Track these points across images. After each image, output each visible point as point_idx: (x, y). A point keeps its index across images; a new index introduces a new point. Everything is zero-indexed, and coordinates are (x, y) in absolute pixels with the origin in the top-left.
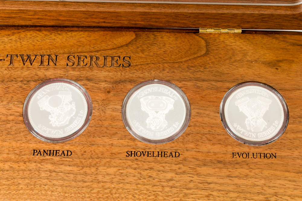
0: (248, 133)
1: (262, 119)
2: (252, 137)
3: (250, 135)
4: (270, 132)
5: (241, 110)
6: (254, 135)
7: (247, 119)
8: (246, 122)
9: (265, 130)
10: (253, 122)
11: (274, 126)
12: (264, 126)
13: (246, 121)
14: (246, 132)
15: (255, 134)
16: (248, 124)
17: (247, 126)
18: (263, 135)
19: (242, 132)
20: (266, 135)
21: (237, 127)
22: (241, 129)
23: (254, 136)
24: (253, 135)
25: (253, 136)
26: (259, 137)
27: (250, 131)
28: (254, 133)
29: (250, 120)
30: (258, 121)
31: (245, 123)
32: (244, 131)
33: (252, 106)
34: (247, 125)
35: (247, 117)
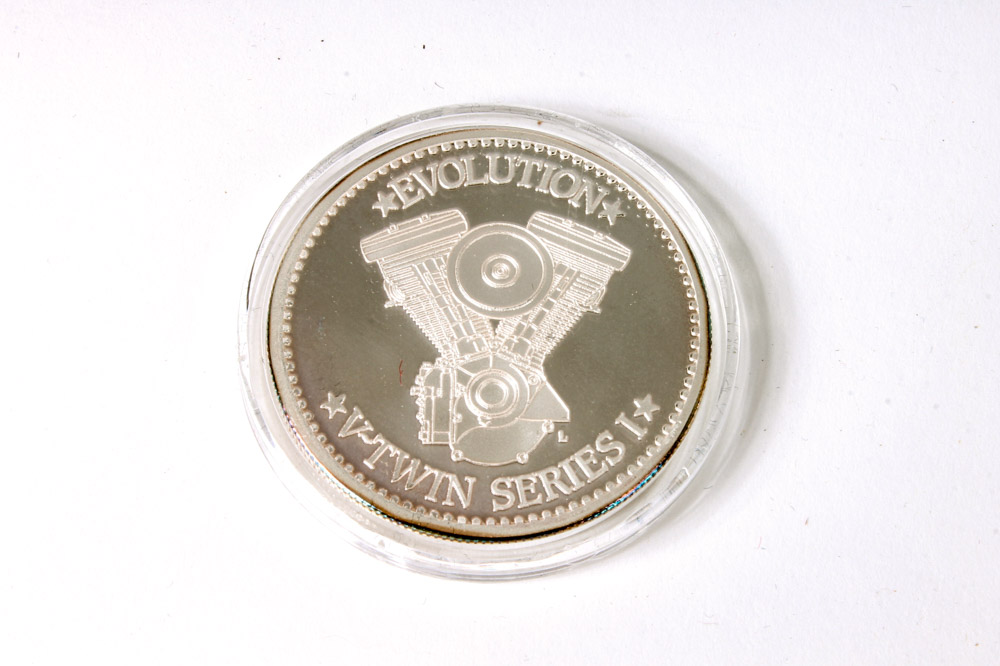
0: (421, 471)
1: (540, 375)
2: (448, 503)
3: (436, 487)
4: (581, 477)
5: (395, 297)
6: (464, 486)
7: (426, 367)
8: (421, 392)
9: (547, 455)
10: (474, 389)
11: (621, 435)
12: (546, 427)
13: (420, 380)
14: (406, 464)
15: (471, 481)
16: (429, 401)
17: (420, 417)
18: (529, 496)
19: (377, 456)
20: (551, 496)
21: (341, 420)
22: (371, 436)
23: (460, 493)
24: (454, 484)
25: (455, 497)
26: (496, 507)
27: (437, 457)
28: (462, 471)
29: (447, 379)
30: (502, 386)
31: (413, 391)
32: (394, 451)
33: (486, 279)
34: (422, 410)
35: (431, 355)
